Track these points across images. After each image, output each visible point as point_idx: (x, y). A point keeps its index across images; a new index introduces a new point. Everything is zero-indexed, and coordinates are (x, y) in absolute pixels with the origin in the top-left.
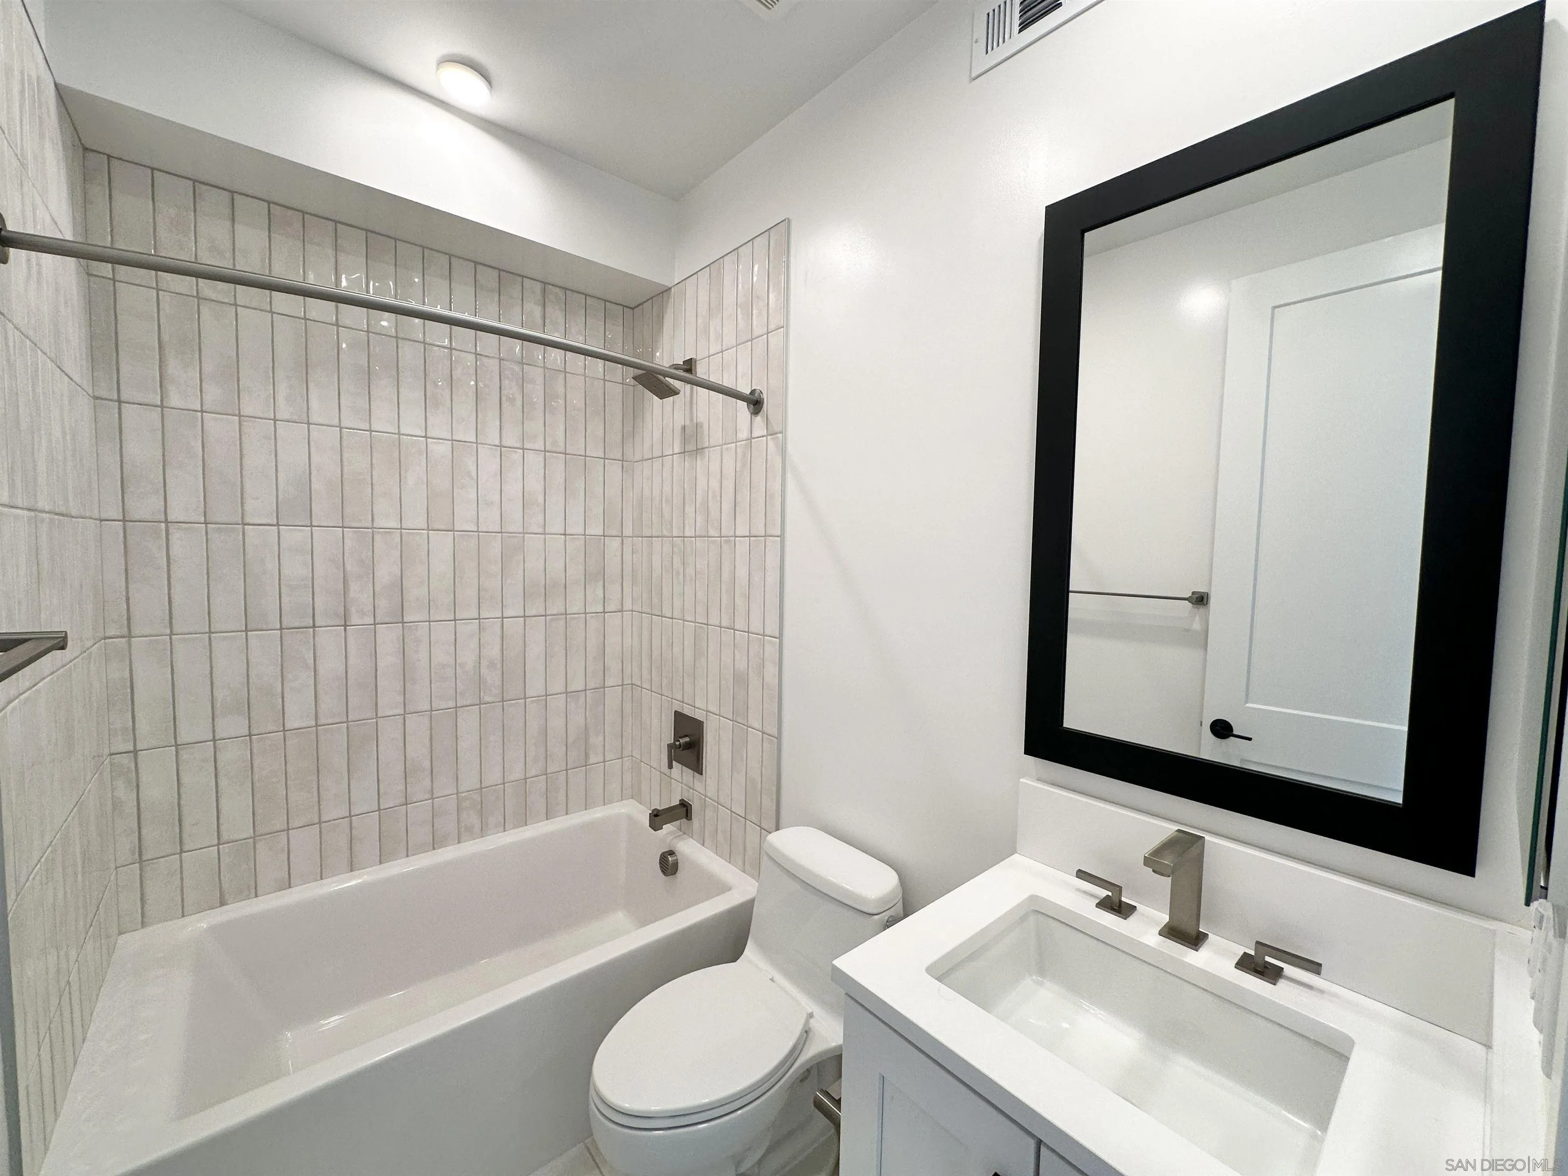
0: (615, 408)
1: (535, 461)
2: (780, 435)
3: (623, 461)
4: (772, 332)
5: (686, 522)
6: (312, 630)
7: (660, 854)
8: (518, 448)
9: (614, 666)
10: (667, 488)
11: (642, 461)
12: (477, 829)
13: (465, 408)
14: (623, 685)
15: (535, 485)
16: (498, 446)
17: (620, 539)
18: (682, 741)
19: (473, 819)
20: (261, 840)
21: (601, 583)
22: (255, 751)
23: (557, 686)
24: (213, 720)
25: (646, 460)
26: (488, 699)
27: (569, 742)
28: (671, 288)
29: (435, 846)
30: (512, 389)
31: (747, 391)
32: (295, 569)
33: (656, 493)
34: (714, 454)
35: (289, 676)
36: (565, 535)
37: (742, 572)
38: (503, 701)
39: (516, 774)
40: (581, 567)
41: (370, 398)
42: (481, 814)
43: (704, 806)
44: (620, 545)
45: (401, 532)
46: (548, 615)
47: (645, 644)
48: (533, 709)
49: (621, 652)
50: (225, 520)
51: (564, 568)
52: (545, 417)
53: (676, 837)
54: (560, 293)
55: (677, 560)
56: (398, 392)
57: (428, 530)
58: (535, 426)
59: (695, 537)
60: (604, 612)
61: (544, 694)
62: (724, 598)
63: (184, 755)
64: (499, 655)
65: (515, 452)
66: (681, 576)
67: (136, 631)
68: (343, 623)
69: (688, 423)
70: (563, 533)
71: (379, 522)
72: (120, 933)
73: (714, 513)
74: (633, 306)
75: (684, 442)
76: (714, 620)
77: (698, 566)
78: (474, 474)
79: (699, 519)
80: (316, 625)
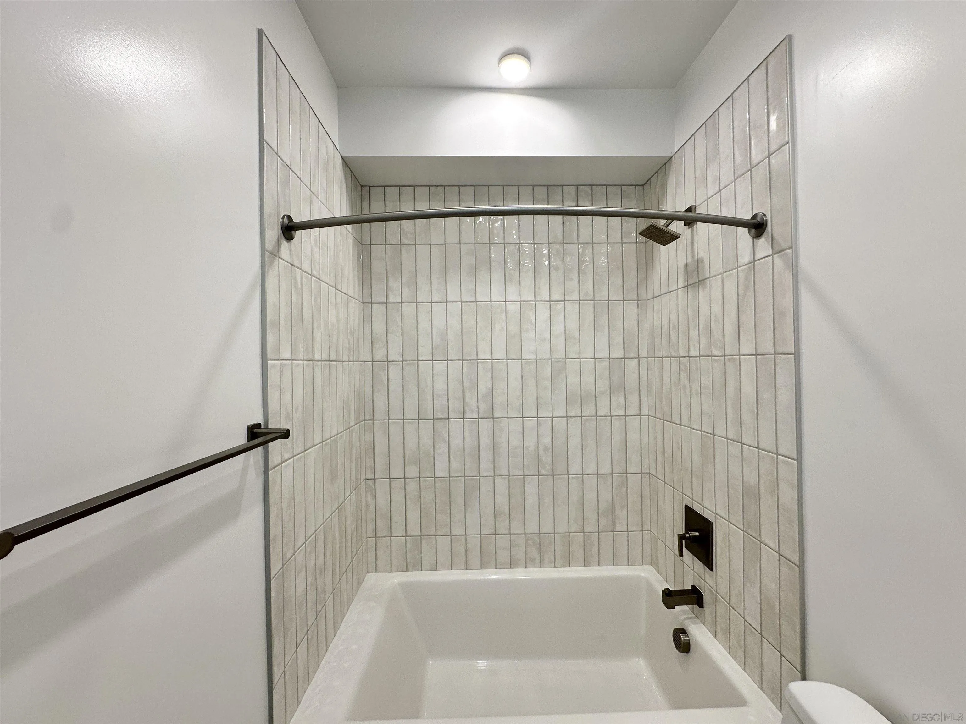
0: (631, 262)
1: (572, 308)
2: (789, 251)
3: (638, 300)
4: (773, 153)
5: (691, 345)
6: (447, 420)
7: (674, 628)
8: (561, 301)
9: (634, 458)
10: (674, 317)
11: (653, 298)
12: (537, 561)
13: (527, 280)
14: (641, 473)
15: (573, 325)
16: (548, 301)
17: (637, 359)
18: (692, 534)
19: (534, 553)
20: (424, 539)
21: (623, 394)
22: (422, 487)
23: (591, 469)
24: (404, 467)
25: (656, 297)
26: (544, 472)
27: (600, 511)
28: (672, 157)
29: (512, 566)
30: (556, 262)
31: (748, 217)
32: (440, 386)
33: (665, 322)
34: (716, 283)
35: (437, 446)
36: (595, 358)
37: (748, 389)
38: (553, 475)
39: (562, 528)
40: (607, 382)
41: (476, 283)
42: (540, 552)
43: (716, 601)
44: (637, 365)
45: (492, 361)
46: (583, 417)
47: (660, 443)
48: (574, 483)
49: (640, 447)
50: (410, 359)
51: (594, 383)
52: (579, 276)
53: (688, 618)
54: (588, 189)
55: (683, 376)
56: (490, 276)
57: (507, 359)
58: (573, 284)
59: (700, 356)
60: (625, 416)
61: (581, 473)
62: (730, 411)
63: (393, 484)
64: (551, 442)
65: (558, 303)
66: (688, 391)
67: (376, 417)
68: (462, 417)
69: (690, 260)
70: (593, 357)
71: (481, 356)
72: (368, 573)
73: (717, 334)
74: (643, 184)
75: (687, 278)
76: (719, 430)
77: (702, 382)
78: (533, 321)
79: (703, 341)
80: (450, 417)
